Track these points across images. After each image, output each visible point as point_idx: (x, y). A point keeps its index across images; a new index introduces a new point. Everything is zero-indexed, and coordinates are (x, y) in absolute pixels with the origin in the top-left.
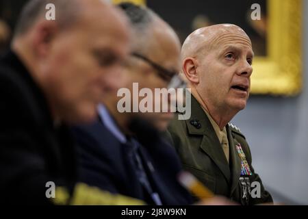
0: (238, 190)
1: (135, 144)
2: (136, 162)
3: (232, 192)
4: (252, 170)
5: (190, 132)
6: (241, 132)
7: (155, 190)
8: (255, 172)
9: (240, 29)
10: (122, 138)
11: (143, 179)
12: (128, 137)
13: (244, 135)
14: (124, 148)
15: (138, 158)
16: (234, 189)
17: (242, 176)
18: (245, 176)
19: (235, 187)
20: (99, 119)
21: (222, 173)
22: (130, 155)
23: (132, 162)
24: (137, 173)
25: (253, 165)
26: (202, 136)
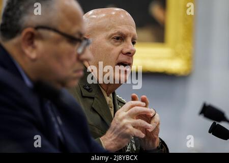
26: (93, 98)
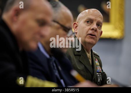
0: (96, 78)
1: (53, 59)
2: (54, 66)
3: (93, 79)
4: (102, 70)
5: (75, 54)
6: (98, 54)
7: (62, 78)
8: (104, 71)
9: (98, 11)
10: (48, 56)
11: (57, 73)
12: (50, 56)
13: (99, 55)
14: (48, 60)
15: (55, 65)
16: (94, 78)
17: (98, 72)
18: (99, 73)
19: (95, 77)
20: (38, 48)
21: (89, 71)
22: (51, 63)
23: (52, 66)
24: (54, 71)
25: (103, 68)
26: (80, 55)
